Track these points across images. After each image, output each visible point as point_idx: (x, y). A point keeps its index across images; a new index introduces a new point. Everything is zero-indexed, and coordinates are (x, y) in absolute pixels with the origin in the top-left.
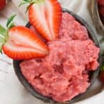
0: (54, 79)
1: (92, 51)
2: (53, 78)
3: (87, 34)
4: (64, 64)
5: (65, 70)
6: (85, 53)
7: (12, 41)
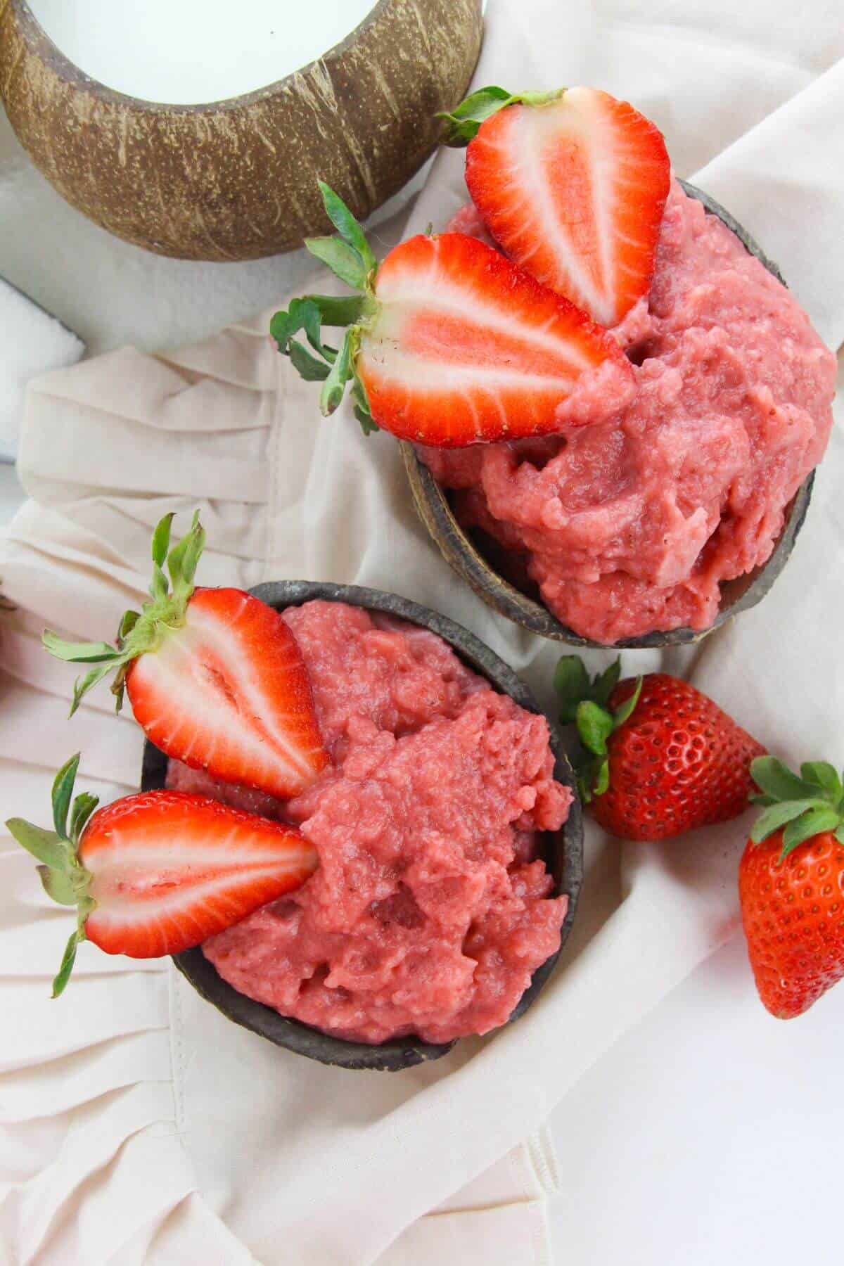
0: (396, 969)
1: (515, 753)
2: (390, 964)
3: (454, 664)
4: (410, 880)
5: (427, 907)
6: (485, 779)
7: (121, 887)
